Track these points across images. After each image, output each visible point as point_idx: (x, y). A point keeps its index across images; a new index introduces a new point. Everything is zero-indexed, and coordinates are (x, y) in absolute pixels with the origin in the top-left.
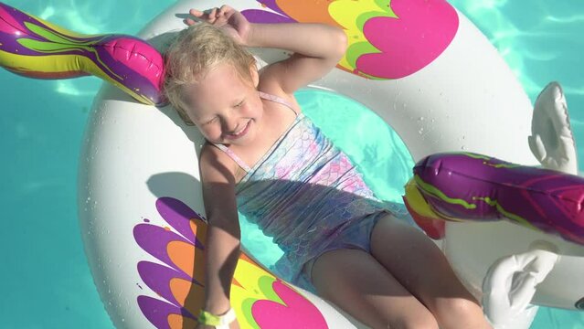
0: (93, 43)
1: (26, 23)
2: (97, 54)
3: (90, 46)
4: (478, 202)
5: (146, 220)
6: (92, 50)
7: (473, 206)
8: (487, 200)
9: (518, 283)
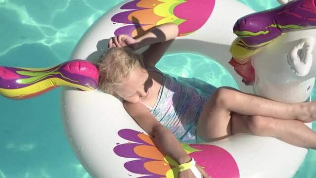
0: (57, 69)
1: (17, 72)
2: (61, 75)
3: (56, 72)
4: (269, 29)
5: (117, 144)
6: (57, 73)
7: (267, 32)
8: (272, 26)
9: (303, 55)
